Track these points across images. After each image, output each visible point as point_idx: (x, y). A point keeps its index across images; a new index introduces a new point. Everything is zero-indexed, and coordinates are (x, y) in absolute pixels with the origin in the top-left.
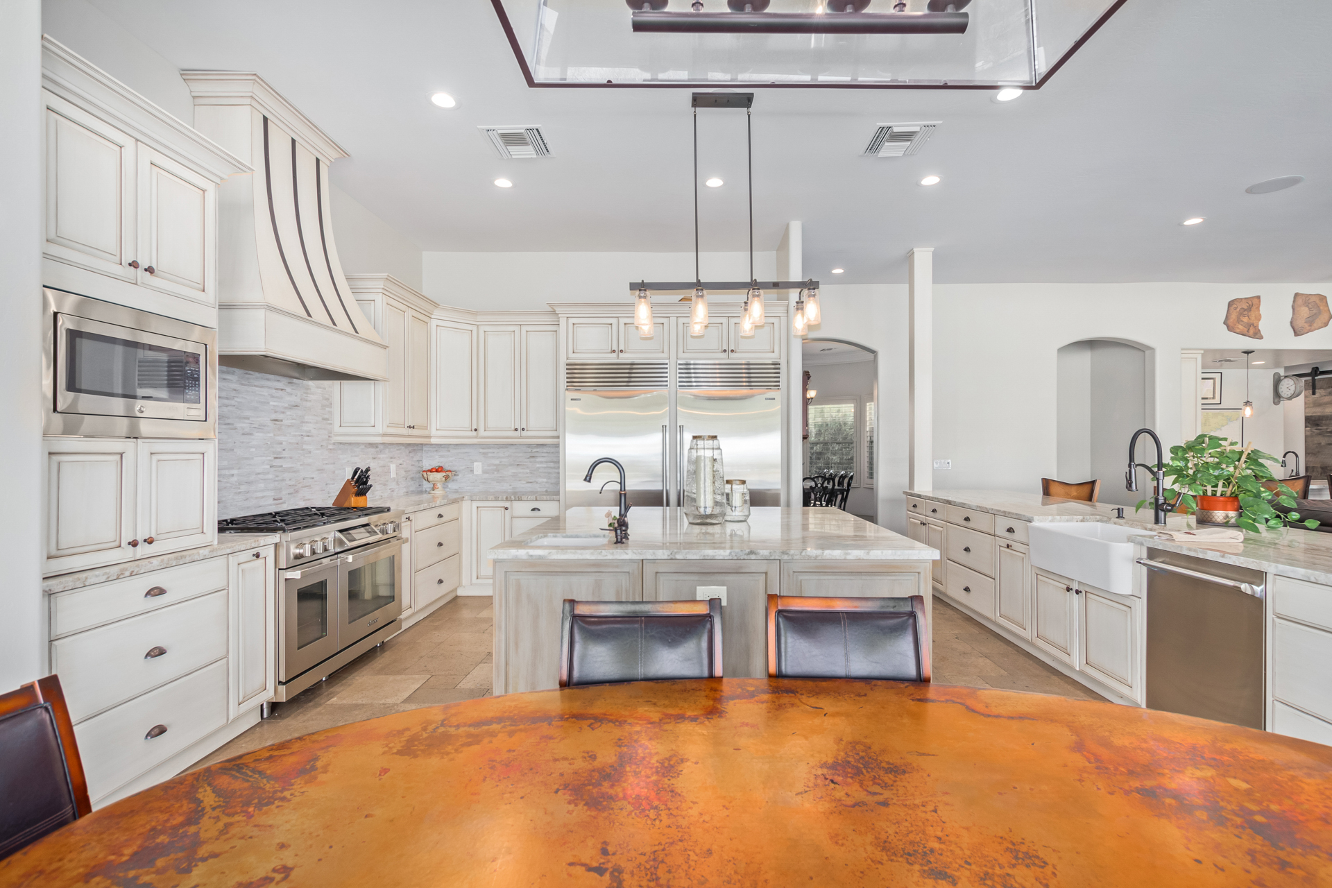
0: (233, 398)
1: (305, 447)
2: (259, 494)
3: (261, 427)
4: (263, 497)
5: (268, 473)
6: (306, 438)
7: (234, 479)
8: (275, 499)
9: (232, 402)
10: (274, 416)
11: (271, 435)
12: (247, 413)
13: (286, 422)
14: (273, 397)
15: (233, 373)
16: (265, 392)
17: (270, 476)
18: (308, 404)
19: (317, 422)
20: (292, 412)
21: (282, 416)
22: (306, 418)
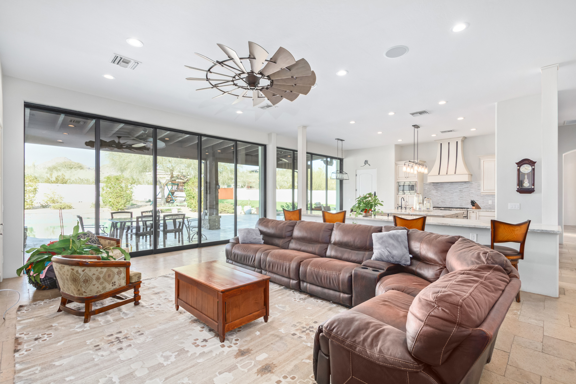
1: (470, 195)
3: (456, 192)
7: (449, 201)
10: (460, 190)
11: (459, 193)
12: (452, 190)
14: (459, 186)
18: (472, 187)
19: (475, 190)
20: (466, 189)
21: (462, 190)
22: (471, 190)
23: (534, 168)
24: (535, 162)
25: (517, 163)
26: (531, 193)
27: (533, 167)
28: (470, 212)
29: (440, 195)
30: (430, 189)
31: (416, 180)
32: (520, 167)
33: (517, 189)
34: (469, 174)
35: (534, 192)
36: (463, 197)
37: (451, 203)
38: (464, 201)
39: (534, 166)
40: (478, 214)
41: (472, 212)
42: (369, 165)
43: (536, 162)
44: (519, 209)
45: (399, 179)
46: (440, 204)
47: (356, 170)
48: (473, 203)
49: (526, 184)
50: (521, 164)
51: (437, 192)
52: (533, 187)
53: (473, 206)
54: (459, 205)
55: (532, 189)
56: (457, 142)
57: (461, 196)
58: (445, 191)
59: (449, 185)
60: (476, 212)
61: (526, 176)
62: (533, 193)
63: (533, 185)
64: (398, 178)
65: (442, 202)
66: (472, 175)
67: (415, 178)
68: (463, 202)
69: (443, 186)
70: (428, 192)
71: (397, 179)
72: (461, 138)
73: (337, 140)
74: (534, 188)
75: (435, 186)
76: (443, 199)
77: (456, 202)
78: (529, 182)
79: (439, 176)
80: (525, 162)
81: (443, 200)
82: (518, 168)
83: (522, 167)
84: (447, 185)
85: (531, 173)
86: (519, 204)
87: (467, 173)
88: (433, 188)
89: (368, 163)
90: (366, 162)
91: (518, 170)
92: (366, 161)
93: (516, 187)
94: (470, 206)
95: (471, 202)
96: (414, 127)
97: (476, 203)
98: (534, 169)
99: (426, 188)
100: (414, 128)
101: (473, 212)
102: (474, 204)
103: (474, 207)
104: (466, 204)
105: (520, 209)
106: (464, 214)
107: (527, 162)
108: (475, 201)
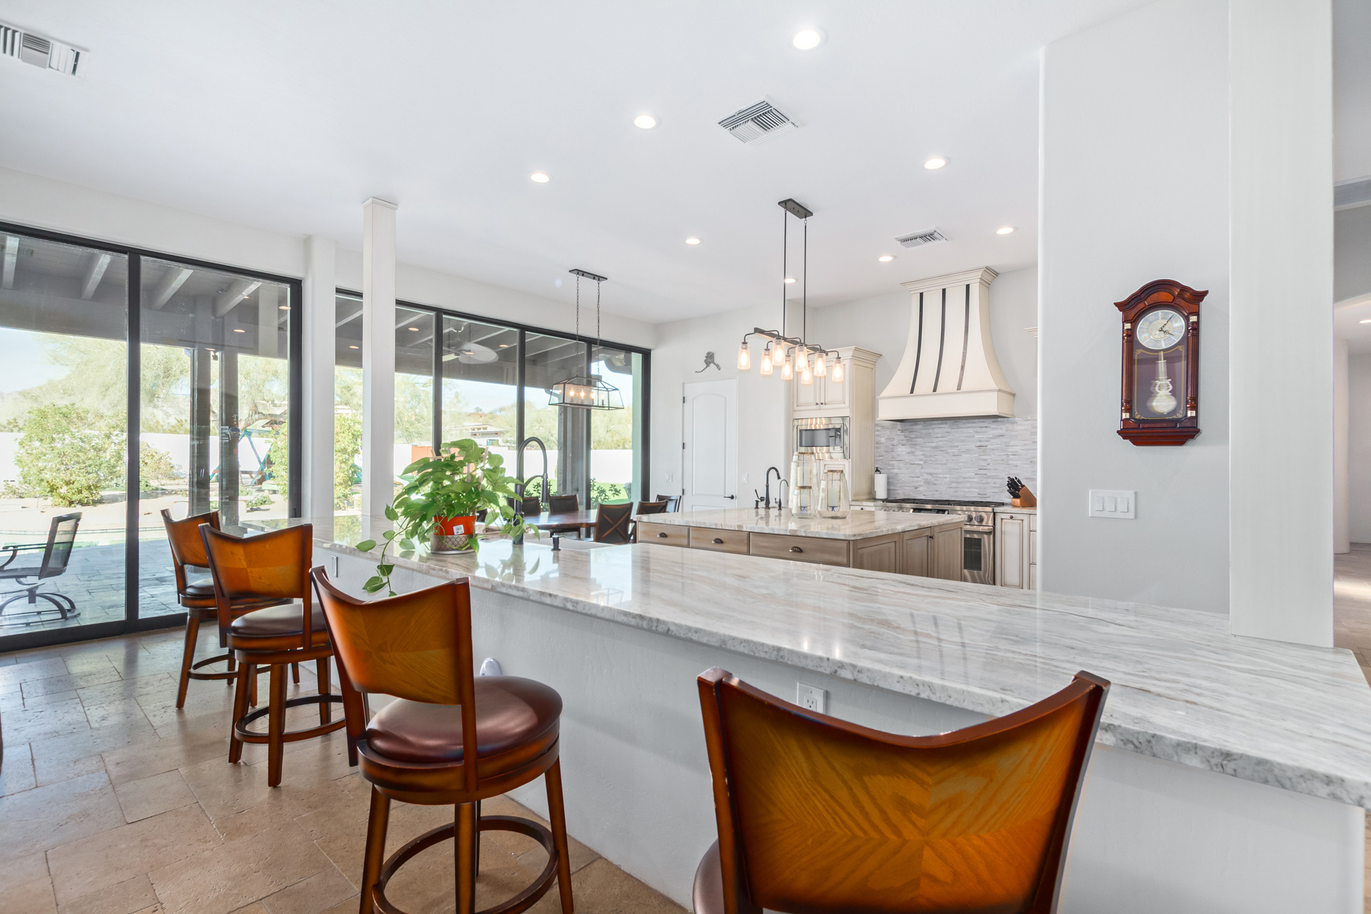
0: (946, 437)
1: (1010, 462)
2: (967, 490)
3: (967, 451)
4: (969, 492)
5: (974, 478)
6: (1011, 457)
7: (947, 480)
8: (979, 494)
9: (946, 439)
10: (979, 444)
11: (977, 455)
12: (956, 444)
13: (989, 447)
14: (977, 432)
15: (946, 423)
16: (971, 430)
17: (976, 480)
18: (1014, 433)
19: (1025, 445)
20: (996, 440)
21: (986, 444)
22: (1012, 443)
23: (1198, 323)
24: (1202, 295)
25: (1120, 306)
26: (1181, 443)
27: (1193, 319)
28: (1004, 516)
29: (922, 462)
30: (895, 442)
31: (846, 413)
32: (1134, 321)
33: (1119, 426)
34: (999, 391)
35: (1199, 438)
36: (989, 467)
37: (953, 485)
38: (990, 480)
39: (1197, 314)
40: (1026, 523)
41: (1008, 516)
42: (718, 366)
43: (1206, 293)
44: (1132, 517)
45: (798, 408)
46: (921, 489)
47: (684, 383)
48: (1015, 487)
49: (1163, 402)
50: (1141, 306)
51: (912, 453)
52: (1191, 413)
53: (1016, 496)
54: (976, 495)
55: (1188, 424)
56: (968, 286)
57: (983, 463)
58: (936, 447)
59: (946, 427)
60: (1021, 517)
61: (1162, 365)
62: (1191, 442)
63: (1194, 403)
64: (796, 408)
65: (927, 482)
66: (1014, 395)
67: (842, 405)
68: (987, 483)
69: (931, 431)
70: (887, 451)
71: (794, 411)
72: (979, 274)
73: (574, 276)
74: (1195, 418)
75: (907, 434)
76: (931, 474)
77: (969, 485)
78: (1173, 393)
79: (912, 399)
80: (1155, 297)
81: (929, 477)
82: (1128, 326)
83: (1142, 325)
84: (940, 430)
85: (1182, 349)
86: (1130, 494)
87: (995, 387)
88: (903, 438)
89: (716, 361)
90: (710, 358)
91: (1128, 336)
92: (708, 353)
93: (1114, 416)
94: (1007, 497)
95: (1008, 485)
96: (786, 208)
97: (1023, 486)
98: (1194, 332)
99: (883, 440)
100: (783, 210)
101: (1012, 518)
102: (1019, 490)
103: (1018, 501)
104: (997, 490)
105: (1136, 517)
106: (984, 523)
107: (1164, 296)
108: (1019, 481)
